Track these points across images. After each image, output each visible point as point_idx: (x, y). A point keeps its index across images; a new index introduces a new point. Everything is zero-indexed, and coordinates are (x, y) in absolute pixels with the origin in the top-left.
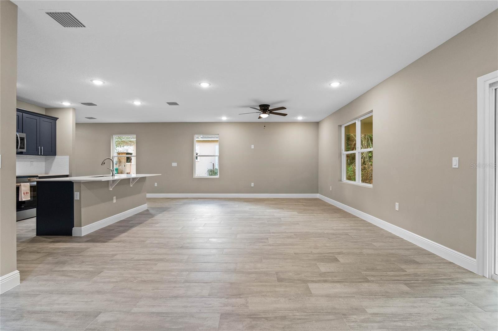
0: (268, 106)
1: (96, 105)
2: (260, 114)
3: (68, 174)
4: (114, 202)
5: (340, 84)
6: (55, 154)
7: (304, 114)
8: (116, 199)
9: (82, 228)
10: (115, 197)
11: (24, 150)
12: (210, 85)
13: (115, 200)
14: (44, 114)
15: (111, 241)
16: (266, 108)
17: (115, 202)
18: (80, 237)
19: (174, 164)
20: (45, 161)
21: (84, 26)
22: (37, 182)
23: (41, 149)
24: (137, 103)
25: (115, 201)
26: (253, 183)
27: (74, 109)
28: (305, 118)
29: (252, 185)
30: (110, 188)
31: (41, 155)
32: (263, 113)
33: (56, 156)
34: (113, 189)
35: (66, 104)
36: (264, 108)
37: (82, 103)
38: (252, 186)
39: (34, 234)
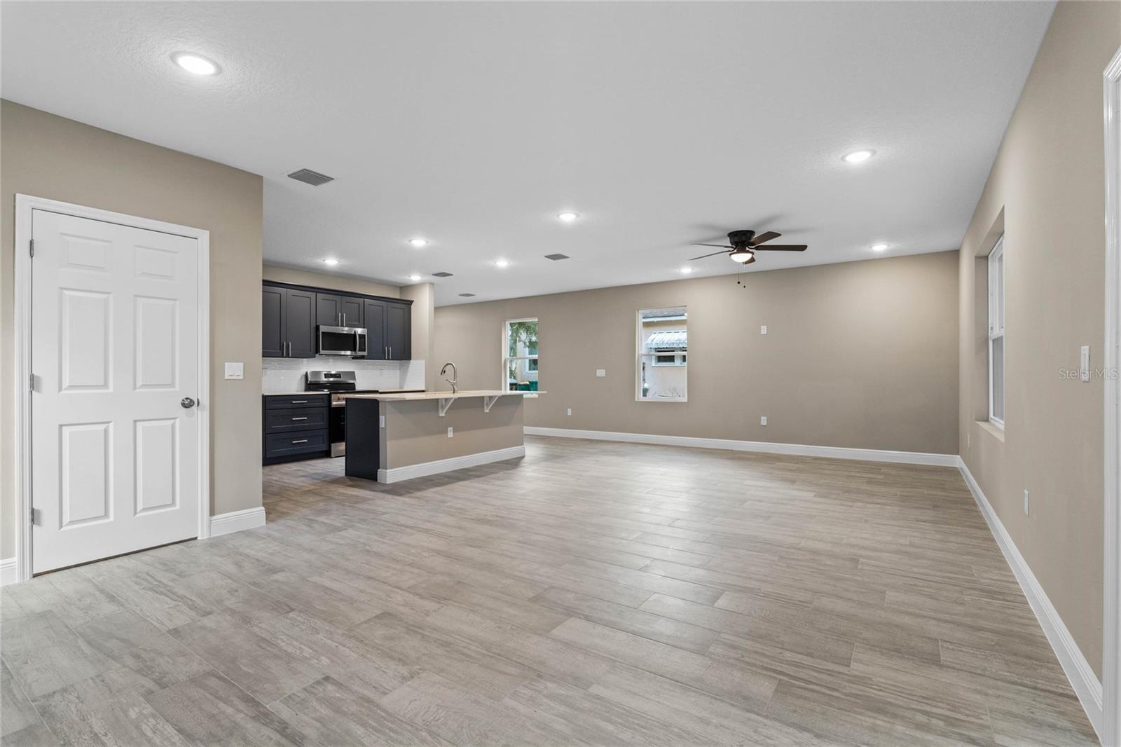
0: (748, 235)
1: (452, 275)
2: (730, 254)
3: (424, 389)
4: (449, 436)
5: (872, 156)
6: (409, 358)
7: (888, 236)
8: (454, 432)
9: (388, 471)
10: (450, 429)
11: (365, 353)
12: (578, 216)
13: (452, 433)
14: (398, 297)
15: (410, 495)
16: (744, 238)
17: (452, 436)
18: (385, 485)
19: (601, 373)
20: (400, 369)
21: (332, 179)
22: (347, 399)
23: (388, 351)
24: (502, 263)
25: (450, 434)
26: (765, 418)
27: (432, 284)
28: (893, 246)
29: (764, 421)
30: (440, 412)
31: (388, 359)
32: (738, 252)
33: (411, 361)
34: (446, 413)
35: (415, 278)
36: (742, 240)
37: (434, 275)
38: (762, 424)
39: (343, 473)
